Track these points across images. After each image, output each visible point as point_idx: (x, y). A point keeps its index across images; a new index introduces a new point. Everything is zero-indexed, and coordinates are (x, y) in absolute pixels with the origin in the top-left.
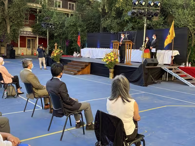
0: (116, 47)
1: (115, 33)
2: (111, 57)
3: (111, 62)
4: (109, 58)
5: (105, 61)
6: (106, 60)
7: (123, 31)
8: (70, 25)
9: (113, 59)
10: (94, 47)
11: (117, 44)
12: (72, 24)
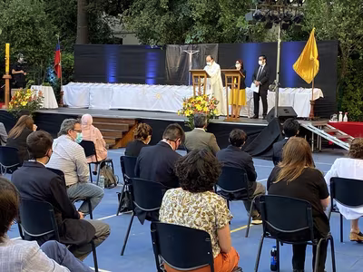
2: (203, 106)
4: (199, 107)
5: (188, 115)
8: (19, 22)
9: (206, 109)
12: (25, 19)
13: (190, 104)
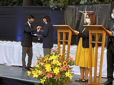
0: (64, 40)
1: (58, 8)
2: (53, 67)
3: (52, 80)
4: (48, 68)
5: (35, 75)
6: (40, 72)
7: (78, 4)
9: (56, 71)
10: (7, 40)
11: (67, 34)
13: (42, 64)
